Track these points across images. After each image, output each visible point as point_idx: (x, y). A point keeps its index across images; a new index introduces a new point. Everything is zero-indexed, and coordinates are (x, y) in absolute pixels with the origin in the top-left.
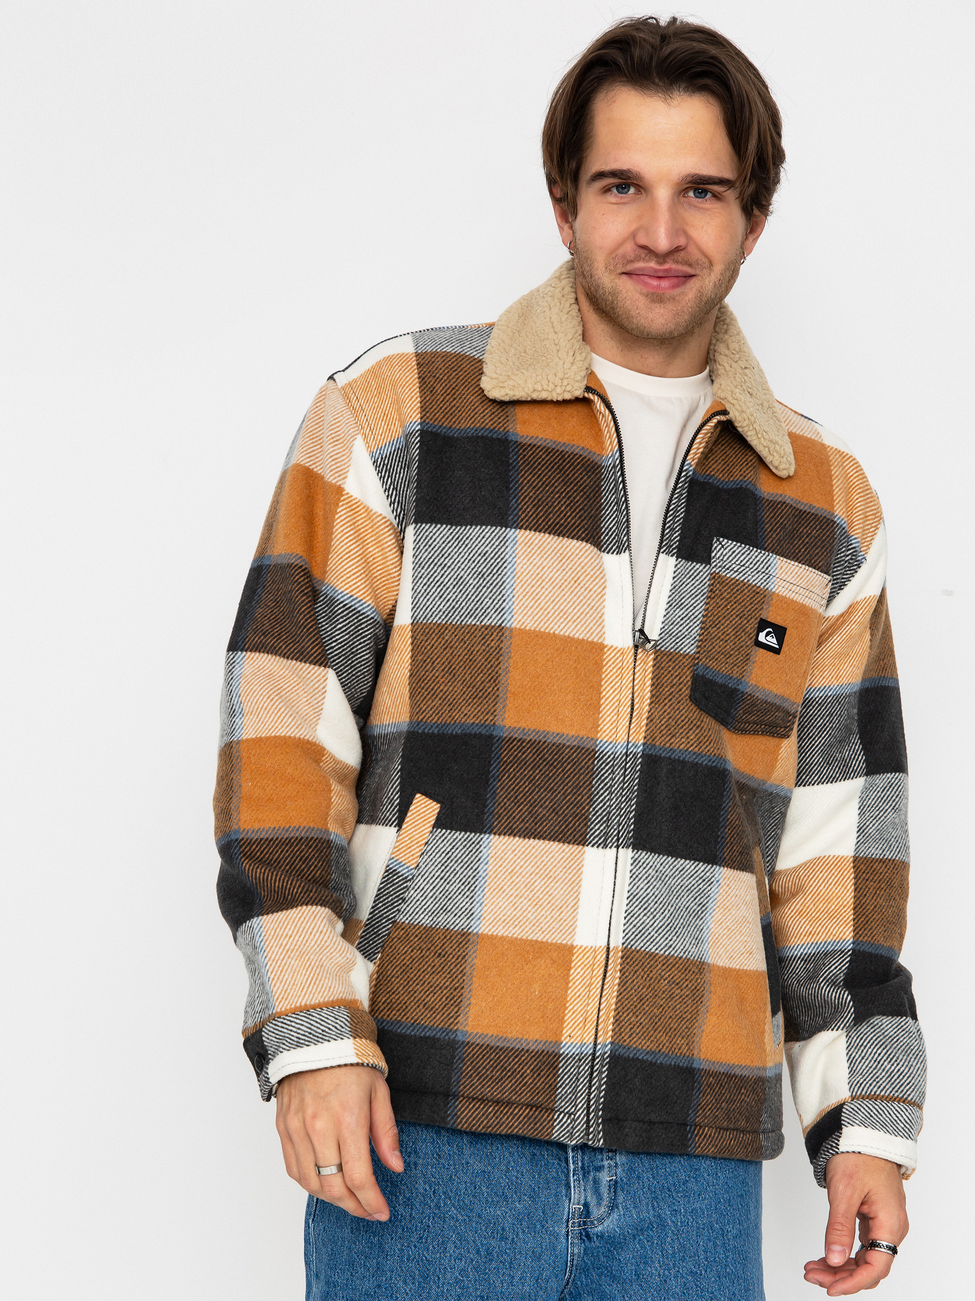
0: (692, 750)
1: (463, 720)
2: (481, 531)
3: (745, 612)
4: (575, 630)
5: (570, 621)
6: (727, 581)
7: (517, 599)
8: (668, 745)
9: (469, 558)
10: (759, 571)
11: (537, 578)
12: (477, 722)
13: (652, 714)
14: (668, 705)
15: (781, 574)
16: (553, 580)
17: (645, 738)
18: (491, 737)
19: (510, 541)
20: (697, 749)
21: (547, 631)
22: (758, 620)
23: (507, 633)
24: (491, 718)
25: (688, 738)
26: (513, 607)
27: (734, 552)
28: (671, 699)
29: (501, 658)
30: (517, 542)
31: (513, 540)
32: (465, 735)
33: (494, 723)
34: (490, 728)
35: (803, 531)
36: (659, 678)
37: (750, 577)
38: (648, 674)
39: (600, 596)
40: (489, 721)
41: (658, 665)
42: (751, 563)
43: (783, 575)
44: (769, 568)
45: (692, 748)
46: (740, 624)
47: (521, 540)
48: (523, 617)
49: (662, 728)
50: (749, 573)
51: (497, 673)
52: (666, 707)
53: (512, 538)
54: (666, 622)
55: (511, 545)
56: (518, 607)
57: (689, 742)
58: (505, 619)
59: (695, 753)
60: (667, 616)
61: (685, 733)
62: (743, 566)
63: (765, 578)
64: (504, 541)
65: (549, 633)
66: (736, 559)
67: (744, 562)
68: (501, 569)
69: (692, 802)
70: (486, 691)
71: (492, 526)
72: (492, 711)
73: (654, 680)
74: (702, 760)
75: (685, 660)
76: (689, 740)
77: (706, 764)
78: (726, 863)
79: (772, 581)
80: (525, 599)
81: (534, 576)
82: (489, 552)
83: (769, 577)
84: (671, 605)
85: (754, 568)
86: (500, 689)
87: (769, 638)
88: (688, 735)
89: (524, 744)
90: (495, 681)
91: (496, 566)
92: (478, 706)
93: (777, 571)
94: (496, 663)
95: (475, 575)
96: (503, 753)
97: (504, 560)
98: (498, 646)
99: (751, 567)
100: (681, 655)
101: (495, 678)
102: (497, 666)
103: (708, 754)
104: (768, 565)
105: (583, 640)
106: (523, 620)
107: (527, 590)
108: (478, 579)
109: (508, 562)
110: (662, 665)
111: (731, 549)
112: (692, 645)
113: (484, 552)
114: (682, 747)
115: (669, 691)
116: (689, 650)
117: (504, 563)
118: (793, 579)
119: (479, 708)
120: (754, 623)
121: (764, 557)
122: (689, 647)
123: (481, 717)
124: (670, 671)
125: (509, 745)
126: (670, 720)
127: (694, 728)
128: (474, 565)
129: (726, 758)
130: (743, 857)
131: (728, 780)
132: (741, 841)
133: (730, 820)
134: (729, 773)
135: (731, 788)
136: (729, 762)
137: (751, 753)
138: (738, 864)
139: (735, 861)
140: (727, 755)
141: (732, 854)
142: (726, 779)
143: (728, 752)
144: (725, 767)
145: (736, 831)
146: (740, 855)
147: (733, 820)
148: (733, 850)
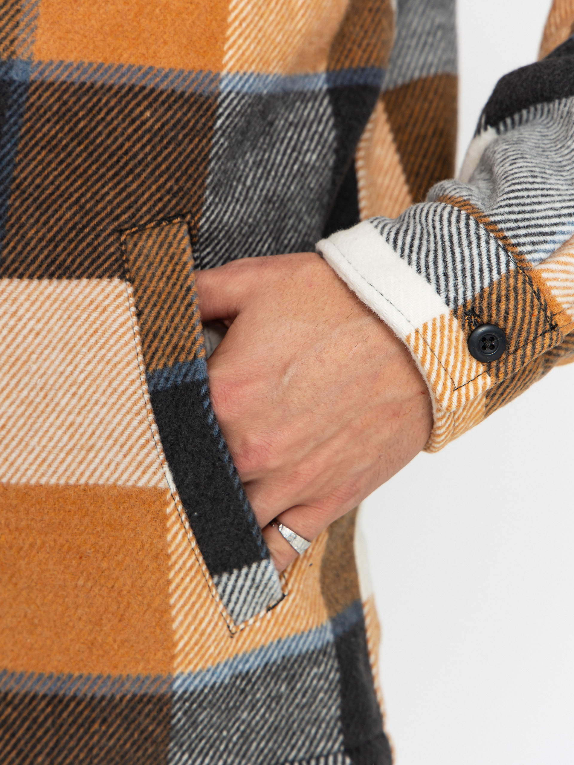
129: (14, 57)
130: (59, 249)
131: (16, 101)
132: (49, 218)
133: (18, 181)
134: (19, 86)
135: (21, 116)
136: (28, 63)
137: (138, 22)
138: (44, 267)
139: (33, 262)
140: (19, 51)
141: (24, 248)
142: (10, 102)
143: (33, 42)
144: (6, 78)
145: (35, 200)
146: (50, 248)
147: (25, 179)
148: (26, 240)
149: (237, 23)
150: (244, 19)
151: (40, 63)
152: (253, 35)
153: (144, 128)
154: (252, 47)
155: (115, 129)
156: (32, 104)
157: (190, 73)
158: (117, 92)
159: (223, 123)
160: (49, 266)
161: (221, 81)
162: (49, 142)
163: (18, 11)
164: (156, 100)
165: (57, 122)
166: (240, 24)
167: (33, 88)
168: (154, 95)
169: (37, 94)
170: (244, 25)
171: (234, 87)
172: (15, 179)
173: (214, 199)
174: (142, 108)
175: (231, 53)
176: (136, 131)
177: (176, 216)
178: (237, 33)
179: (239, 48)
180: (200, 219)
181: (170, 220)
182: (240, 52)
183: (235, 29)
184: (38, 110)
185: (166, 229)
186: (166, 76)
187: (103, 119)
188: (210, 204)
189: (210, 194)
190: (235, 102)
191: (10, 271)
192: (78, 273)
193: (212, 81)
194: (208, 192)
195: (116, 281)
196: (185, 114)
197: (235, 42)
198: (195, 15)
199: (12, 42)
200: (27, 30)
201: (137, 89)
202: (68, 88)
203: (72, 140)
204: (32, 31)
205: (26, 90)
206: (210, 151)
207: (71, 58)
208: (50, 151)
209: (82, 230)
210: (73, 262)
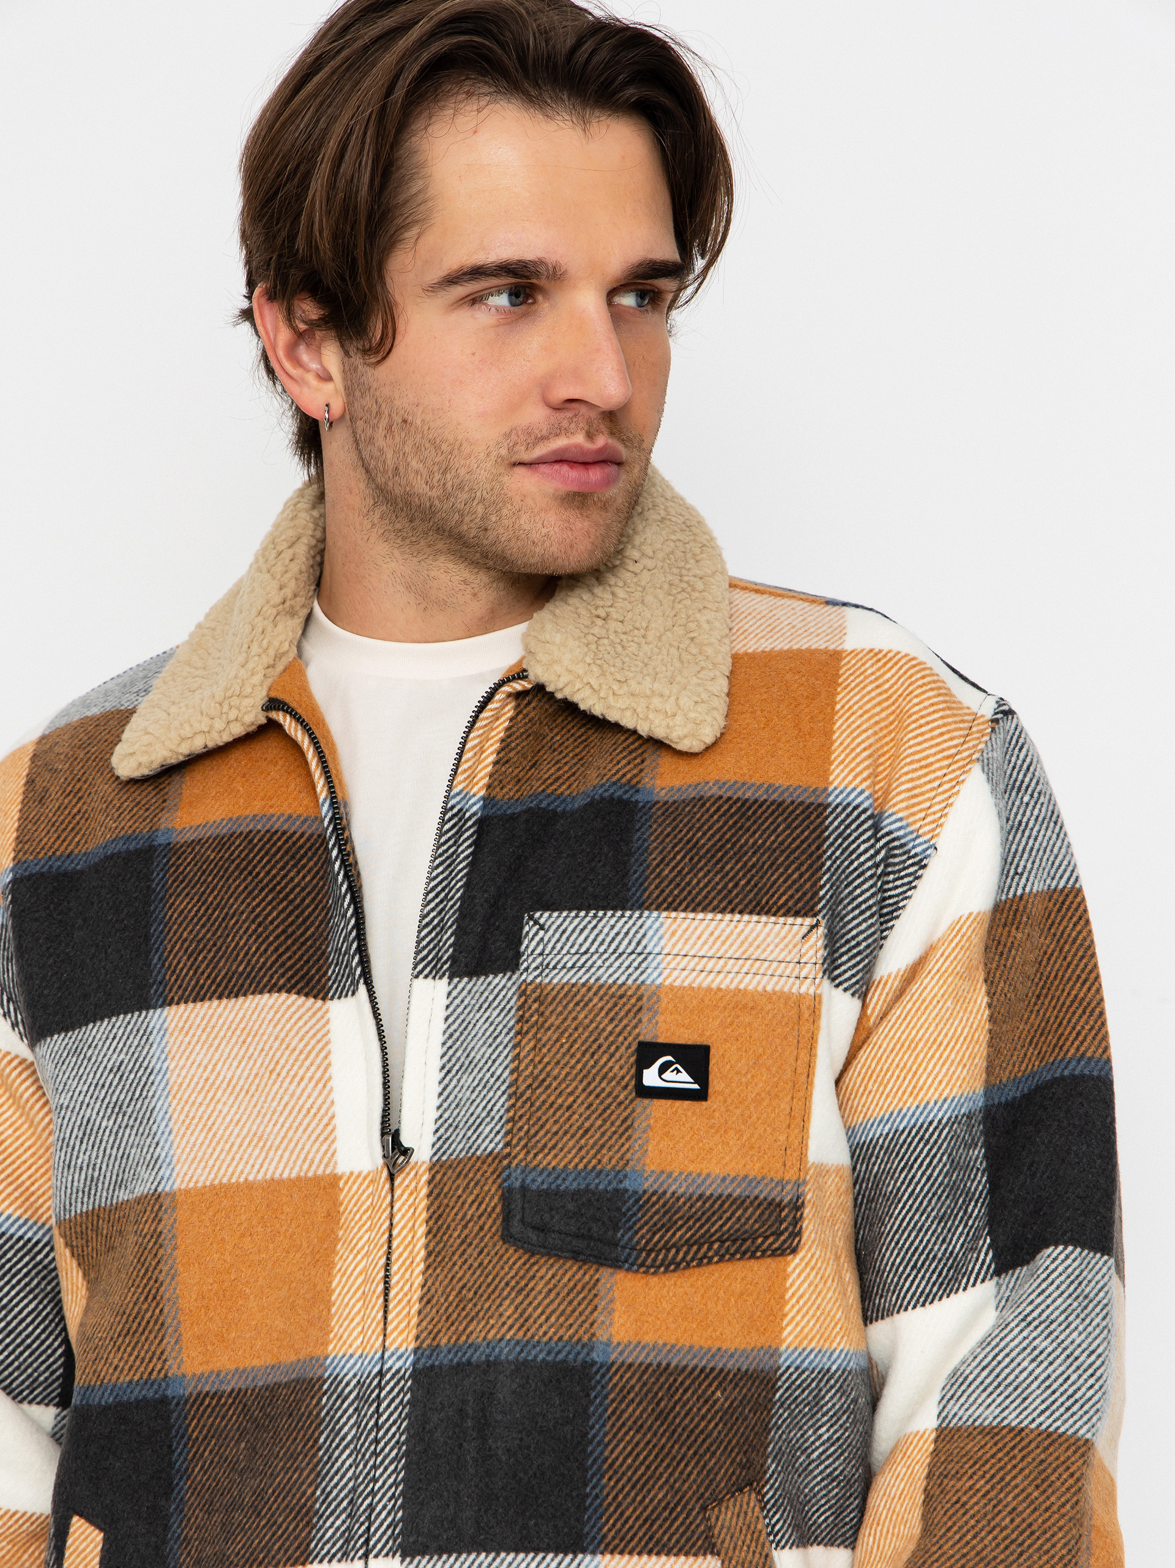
0: (512, 1338)
1: (114, 1378)
2: (110, 1027)
3: (601, 1040)
4: (282, 1165)
5: (270, 1149)
6: (554, 993)
7: (176, 1136)
8: (464, 1338)
9: (95, 1082)
10: (620, 955)
11: (207, 1088)
12: (136, 1378)
13: (429, 1291)
14: (459, 1263)
15: (674, 945)
16: (234, 1082)
17: (417, 1338)
18: (164, 1401)
19: (155, 1032)
20: (521, 1333)
21: (233, 1180)
22: (634, 1047)
23: (167, 1203)
24: (159, 1366)
25: (501, 1315)
26: (172, 1152)
27: (564, 932)
28: (465, 1250)
29: (161, 1252)
30: (166, 1030)
31: (160, 1030)
32: (120, 1404)
33: (166, 1376)
34: (160, 1385)
35: (747, 842)
36: (440, 1216)
37: (602, 970)
38: (420, 1214)
39: (320, 1085)
40: (155, 1373)
41: (436, 1192)
42: (602, 943)
43: (679, 946)
44: (644, 943)
45: (512, 1332)
46: (593, 1067)
47: (173, 1025)
48: (189, 1167)
49: (450, 1310)
50: (599, 963)
51: (156, 1282)
52: (456, 1268)
53: (158, 1027)
54: (445, 1105)
55: (158, 1039)
56: (179, 1151)
57: (504, 1324)
58: (162, 1178)
59: (518, 1342)
60: (446, 1093)
61: (494, 1307)
62: (586, 952)
63: (635, 964)
64: (147, 1034)
65: (238, 1184)
66: (569, 944)
67: (587, 945)
68: (147, 1088)
69: (521, 1439)
70: (143, 1318)
71: (126, 1013)
72: (158, 1353)
73: (431, 1223)
74: (533, 1353)
75: (485, 1167)
76: (503, 1319)
77: (544, 1359)
78: (608, 1545)
79: (654, 964)
80: (189, 1132)
81: (200, 1086)
82: (126, 1061)
83: (645, 959)
84: (449, 1072)
85: (611, 950)
86: (166, 1311)
87: (668, 1075)
88: (501, 1309)
89: (223, 1400)
90: (154, 1298)
91: (138, 1084)
92: (133, 1349)
93: (663, 942)
94: (154, 1263)
95: (109, 1111)
96: (189, 1425)
97: (149, 1071)
98: (155, 1230)
99: (601, 950)
100: (478, 1158)
101: (153, 1291)
102: (155, 1268)
103: (545, 1339)
104: (639, 936)
105: (299, 1178)
106: (190, 1173)
107: (191, 1115)
108: (114, 1116)
109: (155, 1071)
110: (446, 1189)
111: (559, 927)
112: (498, 1132)
113: (117, 1064)
114: (490, 1336)
115: (459, 1236)
116: (492, 1145)
117: (150, 1074)
118: (706, 947)
119: (136, 1353)
120: (627, 1057)
121: (631, 922)
122: (490, 1141)
123: (142, 1369)
124: (459, 1197)
125: (198, 1409)
126: (464, 1292)
127: (513, 1295)
128: (104, 1092)
129: (594, 1339)
130: (655, 1527)
131: (598, 1382)
132: (644, 1498)
133: (610, 1461)
134: (601, 1367)
135: (606, 1397)
136: (608, 1344)
137: (705, 1305)
138: (643, 1543)
139: (632, 1539)
140: (599, 1333)
141: (623, 1525)
142: (593, 1383)
143: (611, 1324)
144: (587, 1359)
145: (629, 1480)
146: (647, 1526)
147: (617, 1458)
148: (624, 1518)
149: (794, 1300)
150: (801, 1297)
151: (619, 1344)
152: (811, 1312)
153: (716, 1407)
154: (811, 1324)
155: (691, 1409)
156: (615, 1385)
157: (752, 1350)
158: (691, 1373)
159: (781, 1396)
160: (647, 1544)
161: (780, 1356)
162: (635, 1422)
163: (596, 1295)
164: (725, 1378)
165: (640, 1403)
166: (798, 1302)
167: (614, 1369)
168: (723, 1375)
169: (619, 1374)
170: (801, 1302)
171: (792, 1363)
172: (607, 1459)
173: (777, 1467)
174: (713, 1389)
175: (789, 1328)
176: (709, 1410)
177: (745, 1487)
178: (795, 1310)
179: (797, 1324)
180: (764, 1486)
181: (741, 1490)
182: (799, 1329)
183: (793, 1307)
184: (621, 1390)
185: (739, 1499)
186: (732, 1356)
187: (680, 1399)
188: (773, 1472)
189: (772, 1462)
190: (794, 1376)
191: (611, 1547)
192: (675, 1550)
193: (772, 1356)
194: (769, 1461)
195: (709, 1557)
196: (749, 1390)
197: (793, 1318)
198: (755, 1296)
199: (592, 1324)
200: (605, 1313)
201: (708, 1370)
202: (647, 1368)
203: (656, 1420)
204: (610, 1313)
205: (608, 1370)
206: (769, 1422)
207: (648, 1339)
208: (638, 1431)
209: (673, 1510)
210: (670, 1539)
